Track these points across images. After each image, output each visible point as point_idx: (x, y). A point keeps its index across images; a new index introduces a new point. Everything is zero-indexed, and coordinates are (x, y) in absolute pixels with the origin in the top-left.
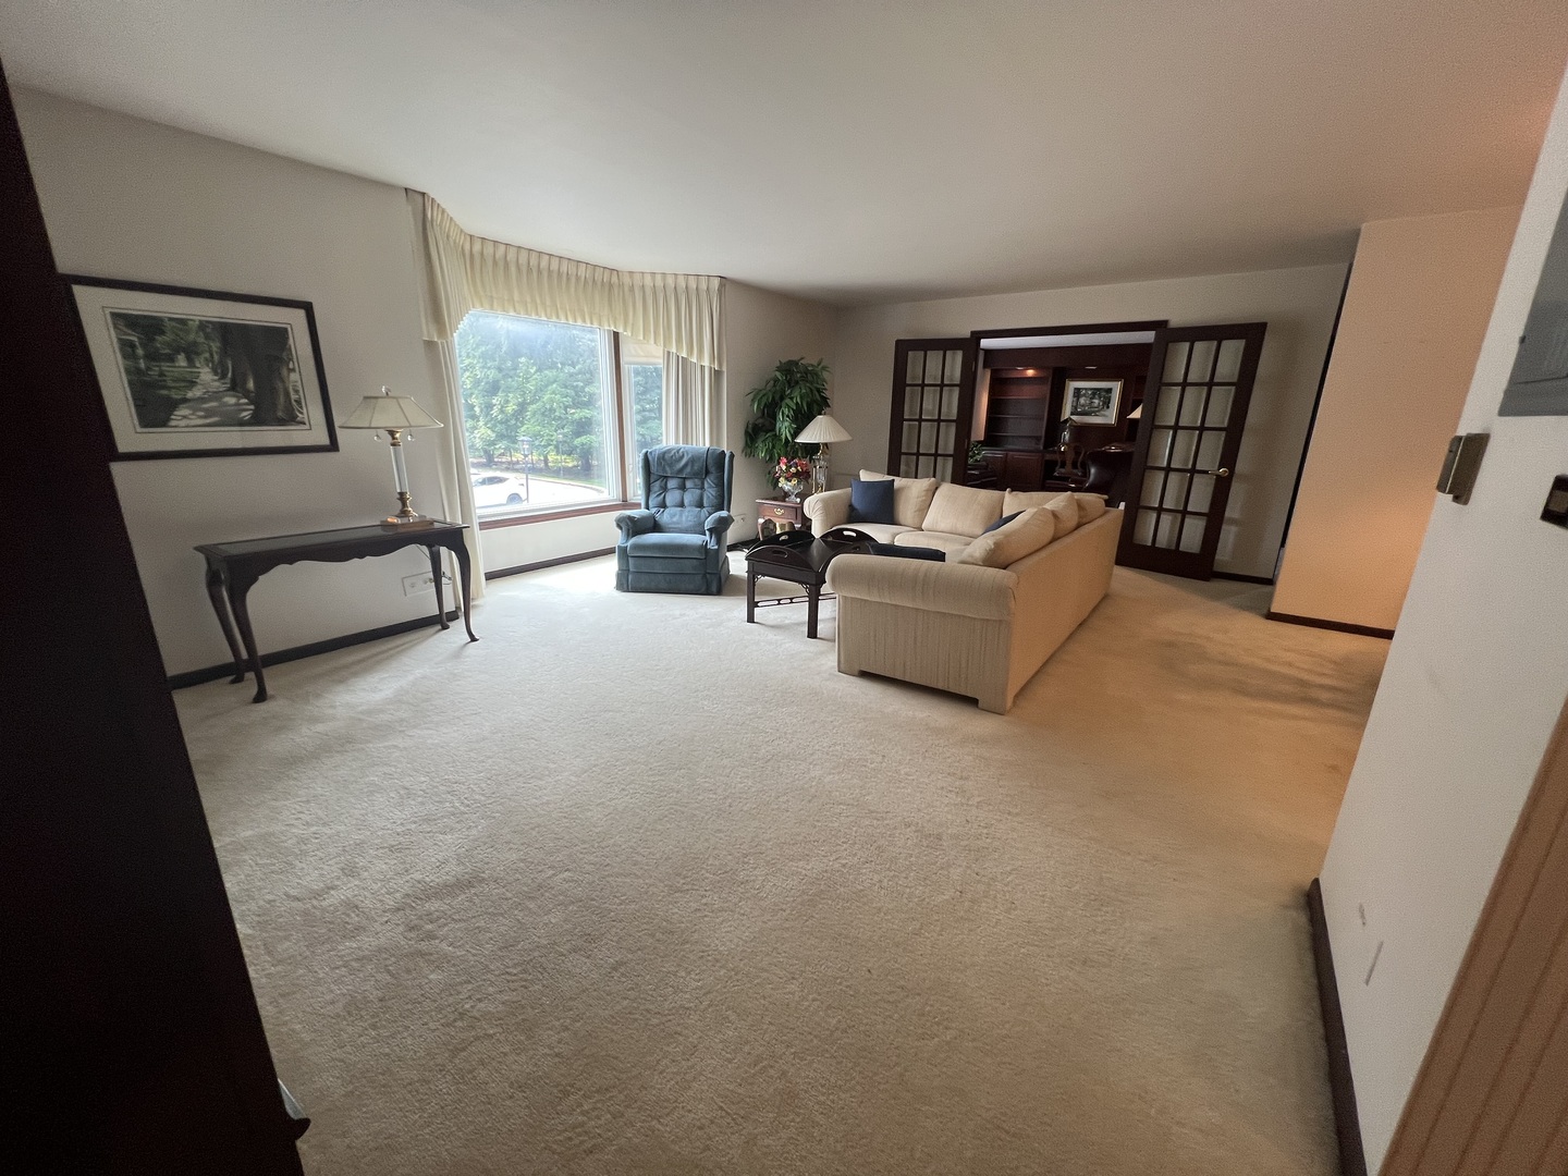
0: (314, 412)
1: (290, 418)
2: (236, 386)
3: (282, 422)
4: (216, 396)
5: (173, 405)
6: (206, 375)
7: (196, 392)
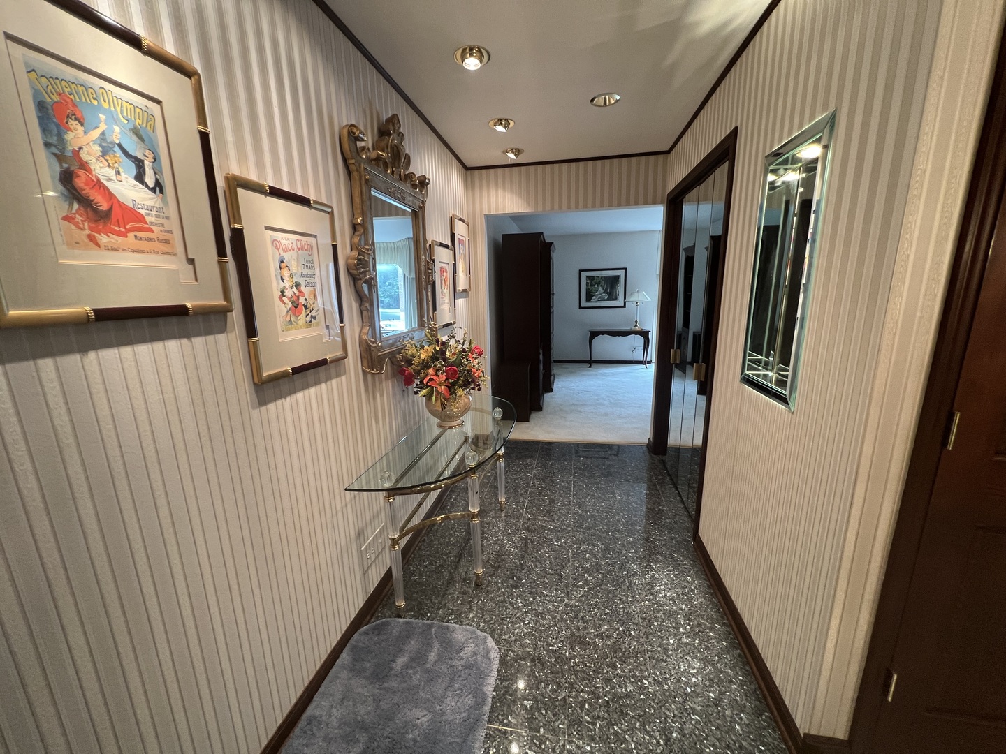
0: (621, 297)
1: (616, 299)
2: (606, 291)
3: (614, 300)
4: (601, 294)
5: (592, 296)
6: (600, 289)
7: (598, 293)
